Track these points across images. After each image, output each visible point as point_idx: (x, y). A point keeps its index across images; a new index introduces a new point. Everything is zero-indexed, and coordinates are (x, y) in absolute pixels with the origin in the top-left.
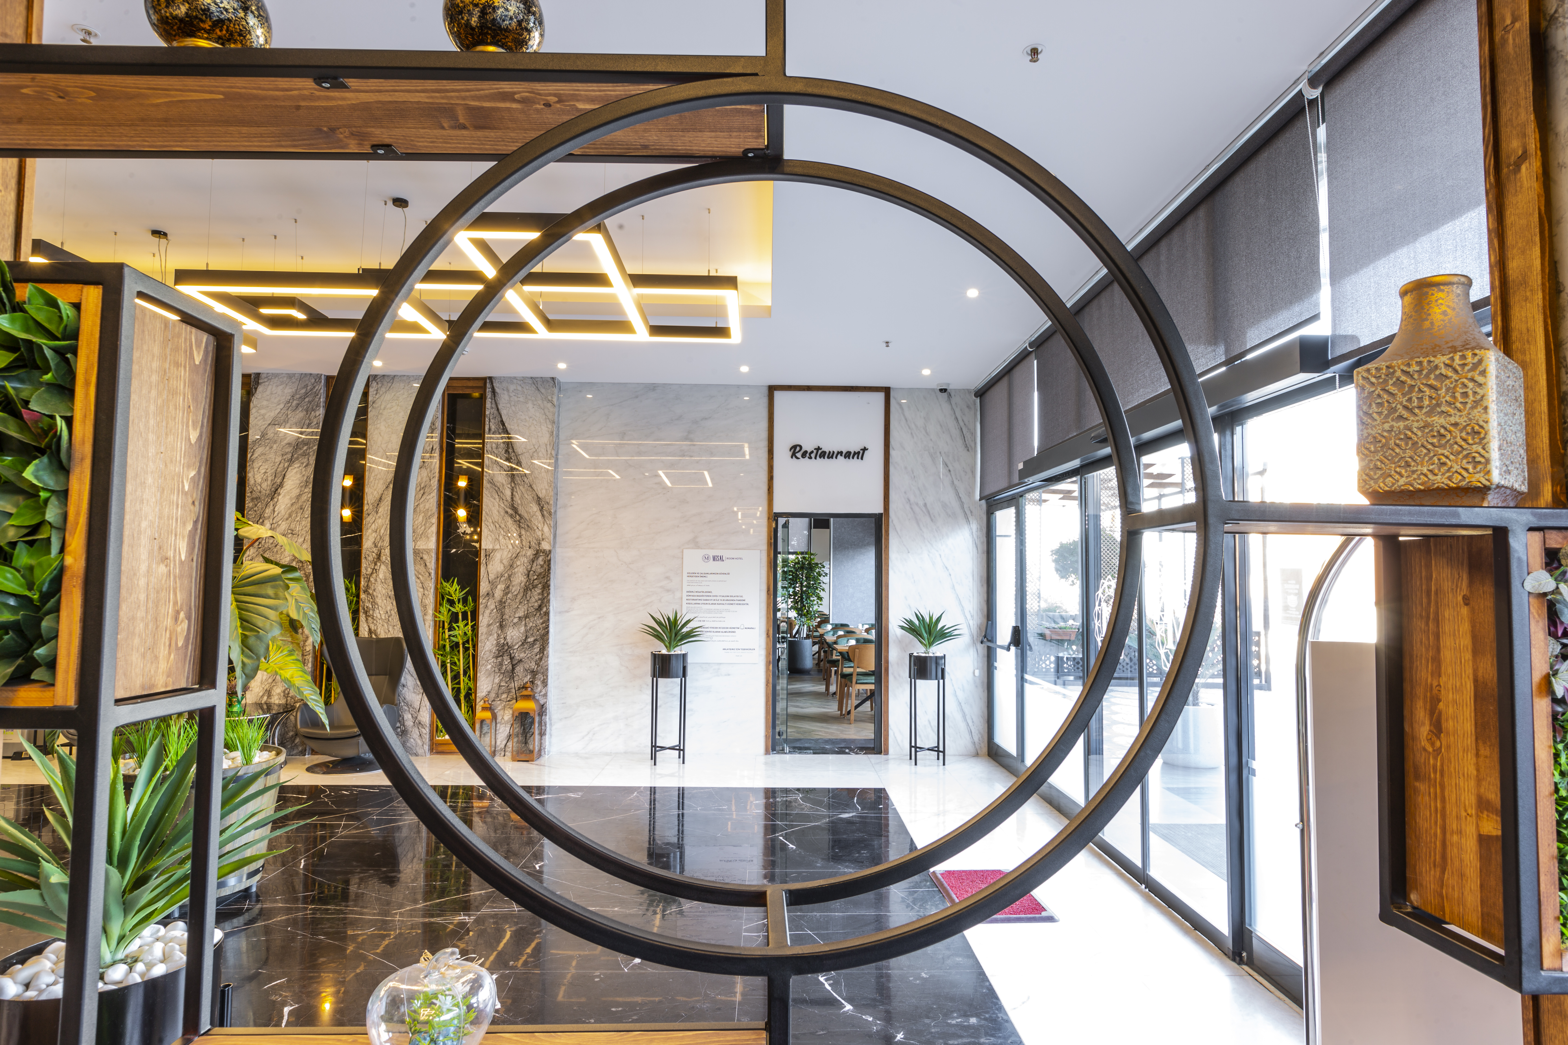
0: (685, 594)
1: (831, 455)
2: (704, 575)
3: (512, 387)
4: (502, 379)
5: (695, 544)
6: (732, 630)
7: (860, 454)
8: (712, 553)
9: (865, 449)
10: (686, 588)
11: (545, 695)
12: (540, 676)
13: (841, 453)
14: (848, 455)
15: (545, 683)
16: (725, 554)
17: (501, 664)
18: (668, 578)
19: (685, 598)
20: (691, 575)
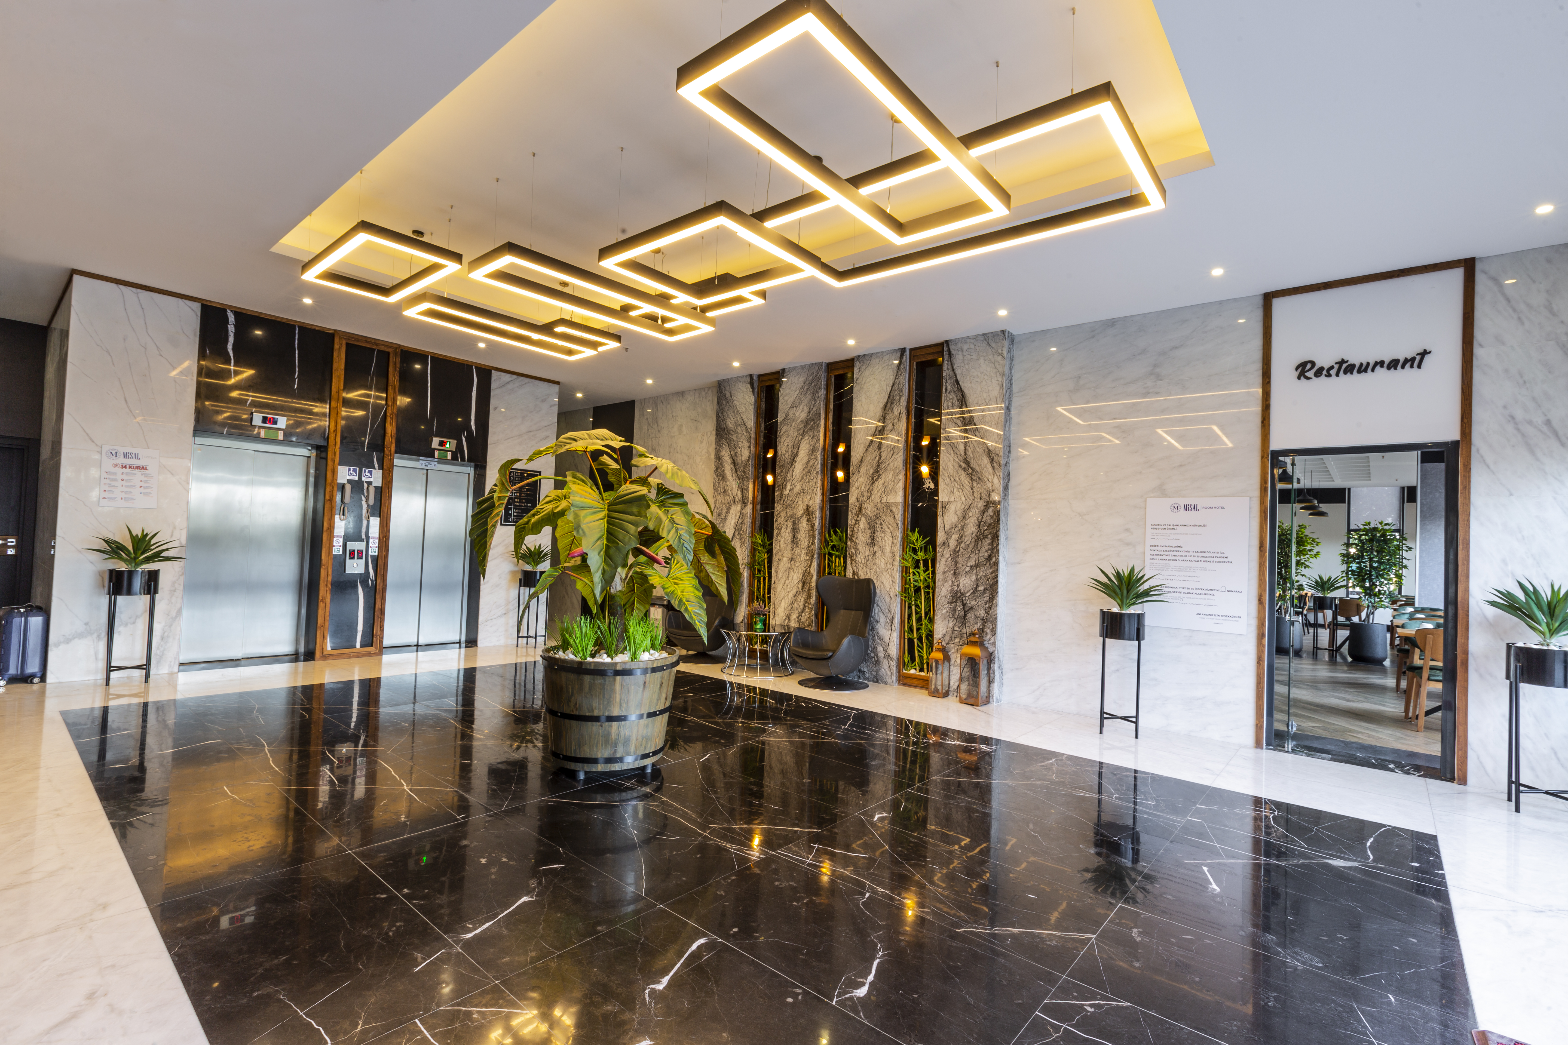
0: (1148, 548)
1: (1363, 369)
2: (1172, 527)
3: (965, 347)
4: (957, 341)
5: (1161, 491)
6: (1210, 592)
7: (1417, 360)
8: (1182, 502)
9: (1424, 353)
10: (1149, 542)
11: (994, 644)
12: (989, 624)
13: (1381, 363)
14: (1394, 364)
15: (994, 632)
16: (1200, 502)
17: (955, 610)
18: (1127, 530)
19: (1148, 553)
20: (1155, 527)
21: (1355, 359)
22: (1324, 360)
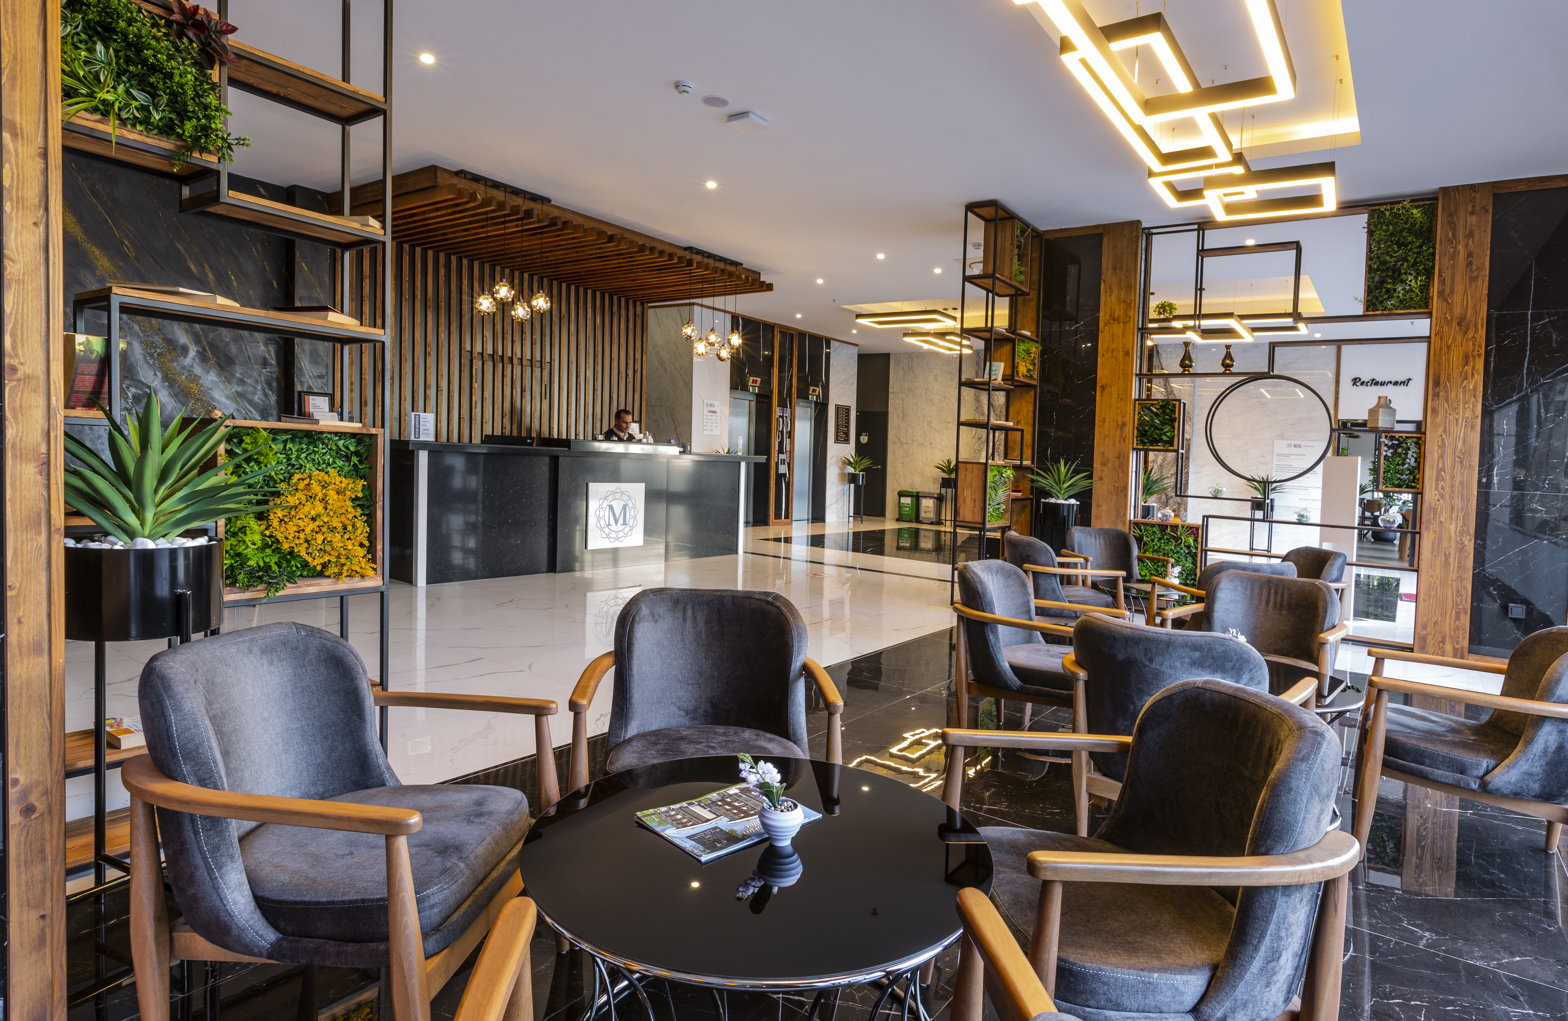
0: (1274, 466)
1: (1382, 384)
2: (1287, 455)
3: (1168, 350)
4: (1163, 346)
5: (1282, 437)
6: (1306, 488)
7: (1406, 383)
8: (1293, 443)
9: (1409, 380)
10: (1275, 463)
11: (1186, 516)
12: (1183, 506)
13: (1391, 382)
14: (1396, 383)
15: (1186, 510)
16: (1302, 443)
17: (1160, 498)
18: (1263, 456)
19: (1274, 468)
20: (1278, 455)
21: (1379, 379)
22: (1365, 378)
